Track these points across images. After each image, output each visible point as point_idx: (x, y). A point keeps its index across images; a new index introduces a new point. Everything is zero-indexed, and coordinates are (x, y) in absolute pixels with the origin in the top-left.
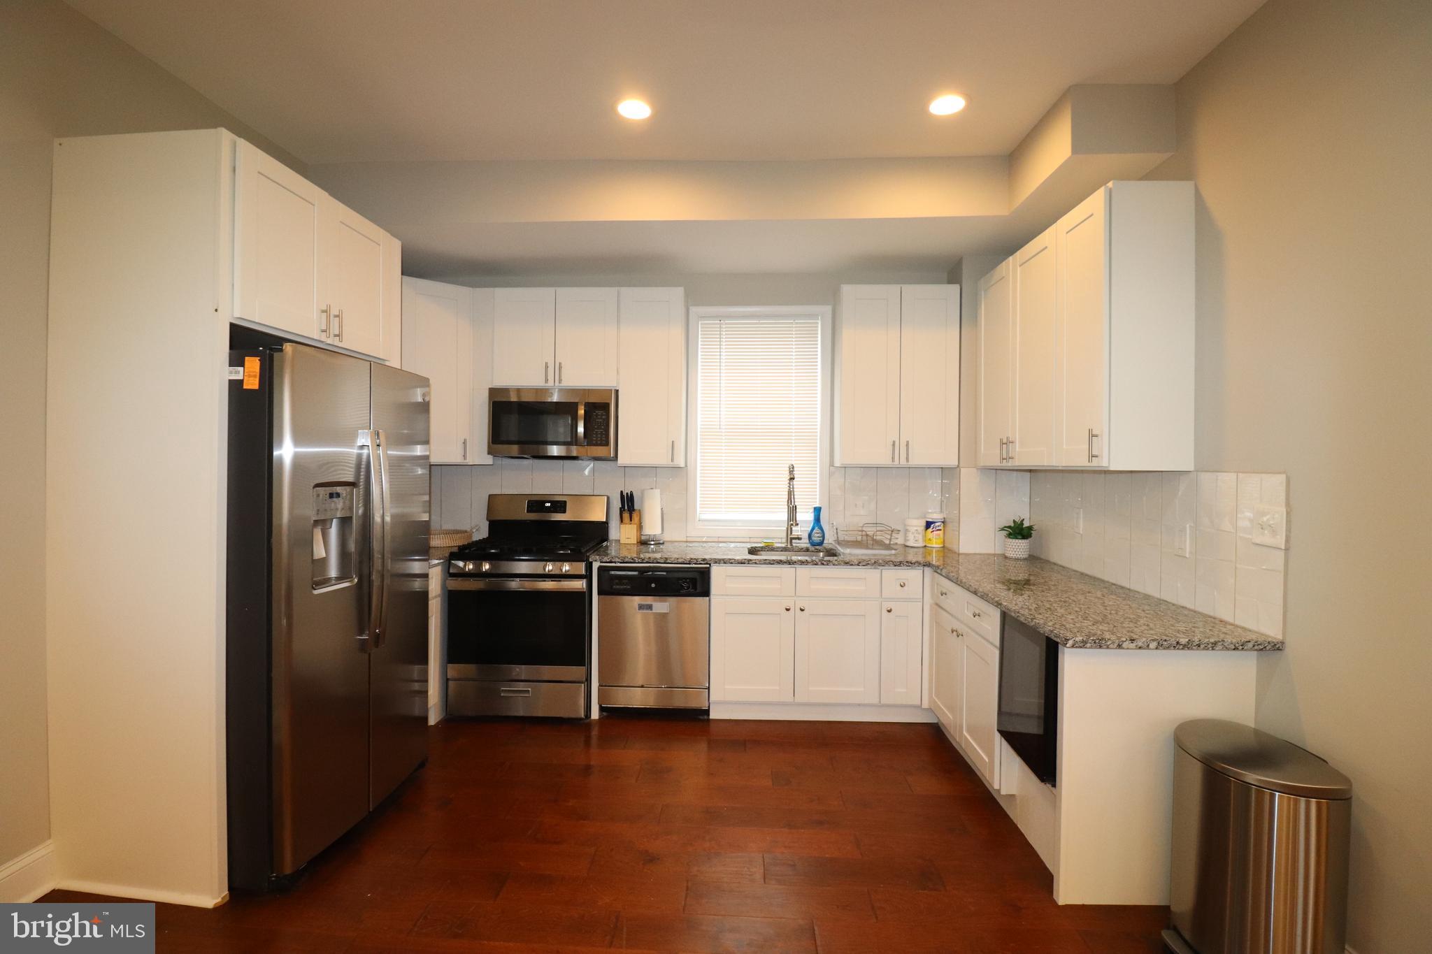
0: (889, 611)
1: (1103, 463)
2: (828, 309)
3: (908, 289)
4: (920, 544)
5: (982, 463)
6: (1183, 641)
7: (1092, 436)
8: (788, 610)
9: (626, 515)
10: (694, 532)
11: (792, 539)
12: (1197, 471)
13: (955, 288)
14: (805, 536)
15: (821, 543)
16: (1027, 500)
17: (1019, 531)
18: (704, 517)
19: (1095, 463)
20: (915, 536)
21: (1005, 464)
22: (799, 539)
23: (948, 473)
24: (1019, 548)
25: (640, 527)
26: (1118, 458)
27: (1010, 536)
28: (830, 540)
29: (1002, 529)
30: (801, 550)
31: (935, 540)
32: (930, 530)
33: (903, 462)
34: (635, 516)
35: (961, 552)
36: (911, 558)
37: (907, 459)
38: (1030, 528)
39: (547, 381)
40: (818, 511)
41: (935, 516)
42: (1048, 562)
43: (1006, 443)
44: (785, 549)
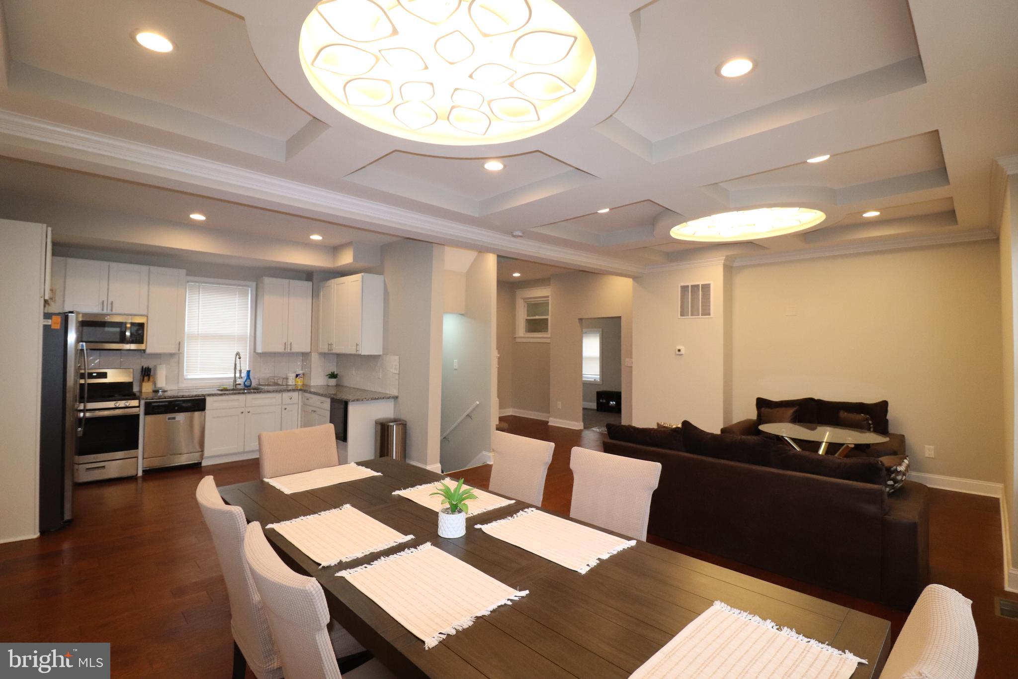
0: (285, 409)
1: (360, 353)
2: (254, 284)
3: (292, 281)
4: (294, 384)
5: (320, 351)
6: (377, 397)
7: (357, 345)
8: (242, 413)
9: (146, 378)
10: (183, 385)
11: (236, 385)
12: (384, 354)
13: (310, 283)
14: (242, 384)
15: (250, 386)
16: (335, 364)
17: (333, 376)
18: (189, 377)
19: (358, 353)
20: (291, 381)
21: (330, 352)
22: (240, 384)
23: (305, 356)
24: (333, 382)
25: (155, 384)
26: (364, 352)
27: (330, 378)
28: (254, 384)
29: (327, 375)
30: (241, 389)
31: (300, 382)
32: (298, 378)
33: (289, 351)
34: (151, 379)
35: (311, 385)
36: (290, 388)
37: (291, 349)
38: (337, 374)
39: (103, 310)
40: (249, 372)
41: (300, 372)
42: (342, 386)
43: (330, 345)
44: (233, 390)
